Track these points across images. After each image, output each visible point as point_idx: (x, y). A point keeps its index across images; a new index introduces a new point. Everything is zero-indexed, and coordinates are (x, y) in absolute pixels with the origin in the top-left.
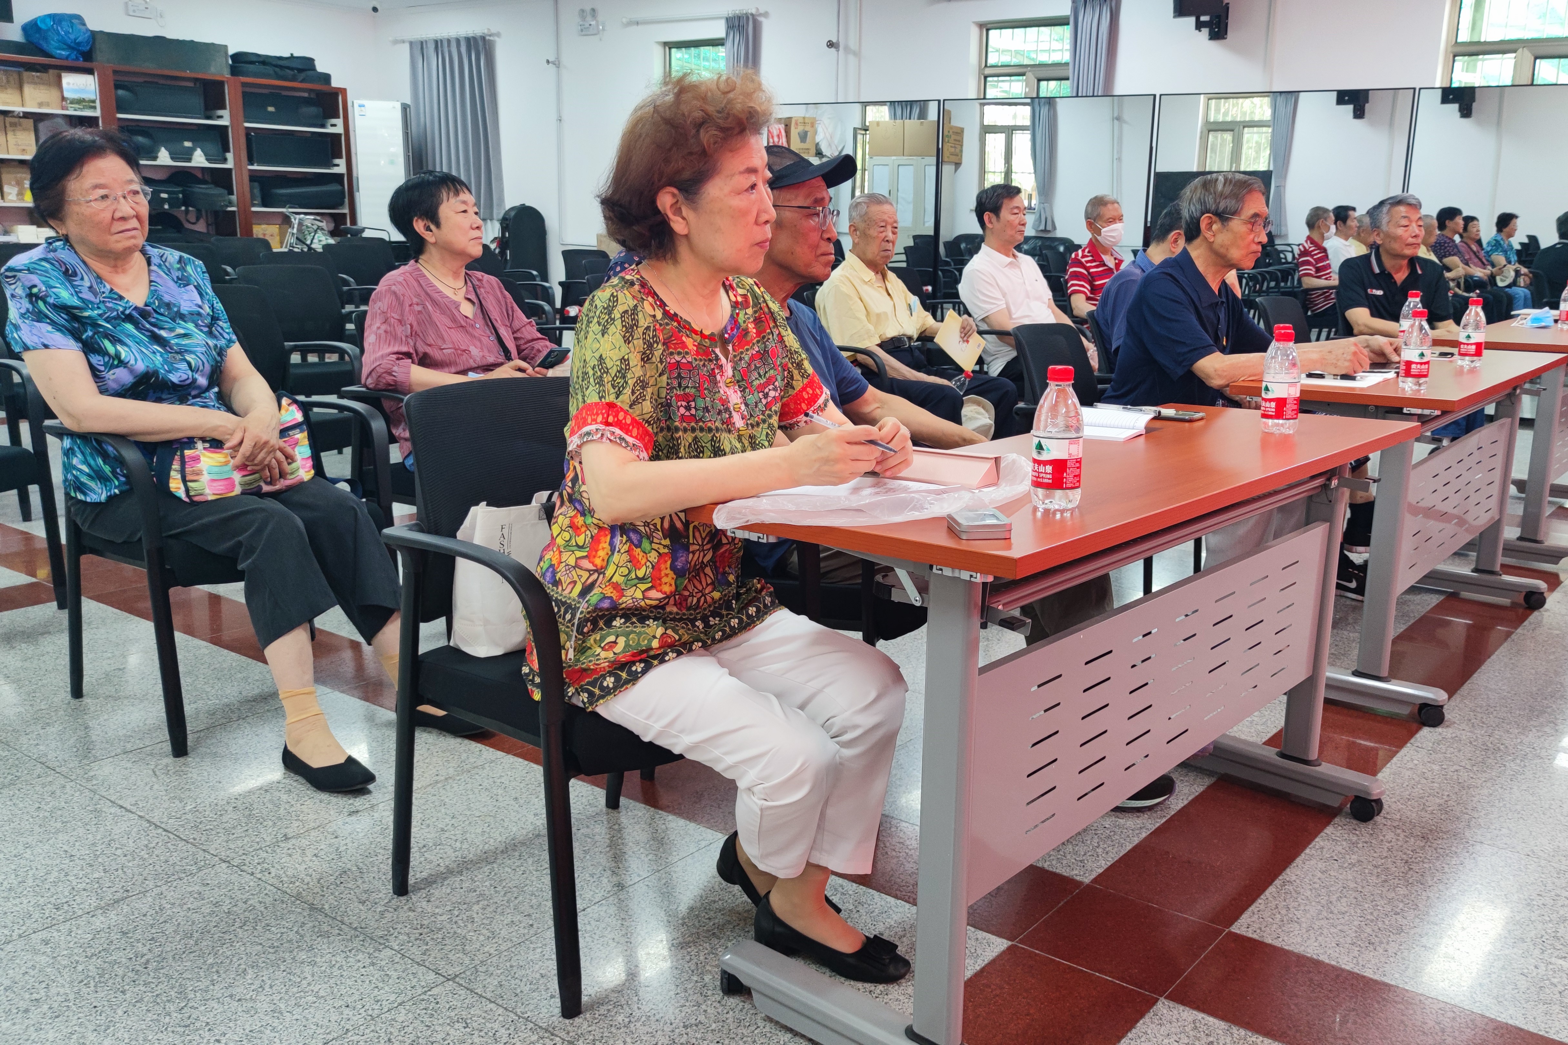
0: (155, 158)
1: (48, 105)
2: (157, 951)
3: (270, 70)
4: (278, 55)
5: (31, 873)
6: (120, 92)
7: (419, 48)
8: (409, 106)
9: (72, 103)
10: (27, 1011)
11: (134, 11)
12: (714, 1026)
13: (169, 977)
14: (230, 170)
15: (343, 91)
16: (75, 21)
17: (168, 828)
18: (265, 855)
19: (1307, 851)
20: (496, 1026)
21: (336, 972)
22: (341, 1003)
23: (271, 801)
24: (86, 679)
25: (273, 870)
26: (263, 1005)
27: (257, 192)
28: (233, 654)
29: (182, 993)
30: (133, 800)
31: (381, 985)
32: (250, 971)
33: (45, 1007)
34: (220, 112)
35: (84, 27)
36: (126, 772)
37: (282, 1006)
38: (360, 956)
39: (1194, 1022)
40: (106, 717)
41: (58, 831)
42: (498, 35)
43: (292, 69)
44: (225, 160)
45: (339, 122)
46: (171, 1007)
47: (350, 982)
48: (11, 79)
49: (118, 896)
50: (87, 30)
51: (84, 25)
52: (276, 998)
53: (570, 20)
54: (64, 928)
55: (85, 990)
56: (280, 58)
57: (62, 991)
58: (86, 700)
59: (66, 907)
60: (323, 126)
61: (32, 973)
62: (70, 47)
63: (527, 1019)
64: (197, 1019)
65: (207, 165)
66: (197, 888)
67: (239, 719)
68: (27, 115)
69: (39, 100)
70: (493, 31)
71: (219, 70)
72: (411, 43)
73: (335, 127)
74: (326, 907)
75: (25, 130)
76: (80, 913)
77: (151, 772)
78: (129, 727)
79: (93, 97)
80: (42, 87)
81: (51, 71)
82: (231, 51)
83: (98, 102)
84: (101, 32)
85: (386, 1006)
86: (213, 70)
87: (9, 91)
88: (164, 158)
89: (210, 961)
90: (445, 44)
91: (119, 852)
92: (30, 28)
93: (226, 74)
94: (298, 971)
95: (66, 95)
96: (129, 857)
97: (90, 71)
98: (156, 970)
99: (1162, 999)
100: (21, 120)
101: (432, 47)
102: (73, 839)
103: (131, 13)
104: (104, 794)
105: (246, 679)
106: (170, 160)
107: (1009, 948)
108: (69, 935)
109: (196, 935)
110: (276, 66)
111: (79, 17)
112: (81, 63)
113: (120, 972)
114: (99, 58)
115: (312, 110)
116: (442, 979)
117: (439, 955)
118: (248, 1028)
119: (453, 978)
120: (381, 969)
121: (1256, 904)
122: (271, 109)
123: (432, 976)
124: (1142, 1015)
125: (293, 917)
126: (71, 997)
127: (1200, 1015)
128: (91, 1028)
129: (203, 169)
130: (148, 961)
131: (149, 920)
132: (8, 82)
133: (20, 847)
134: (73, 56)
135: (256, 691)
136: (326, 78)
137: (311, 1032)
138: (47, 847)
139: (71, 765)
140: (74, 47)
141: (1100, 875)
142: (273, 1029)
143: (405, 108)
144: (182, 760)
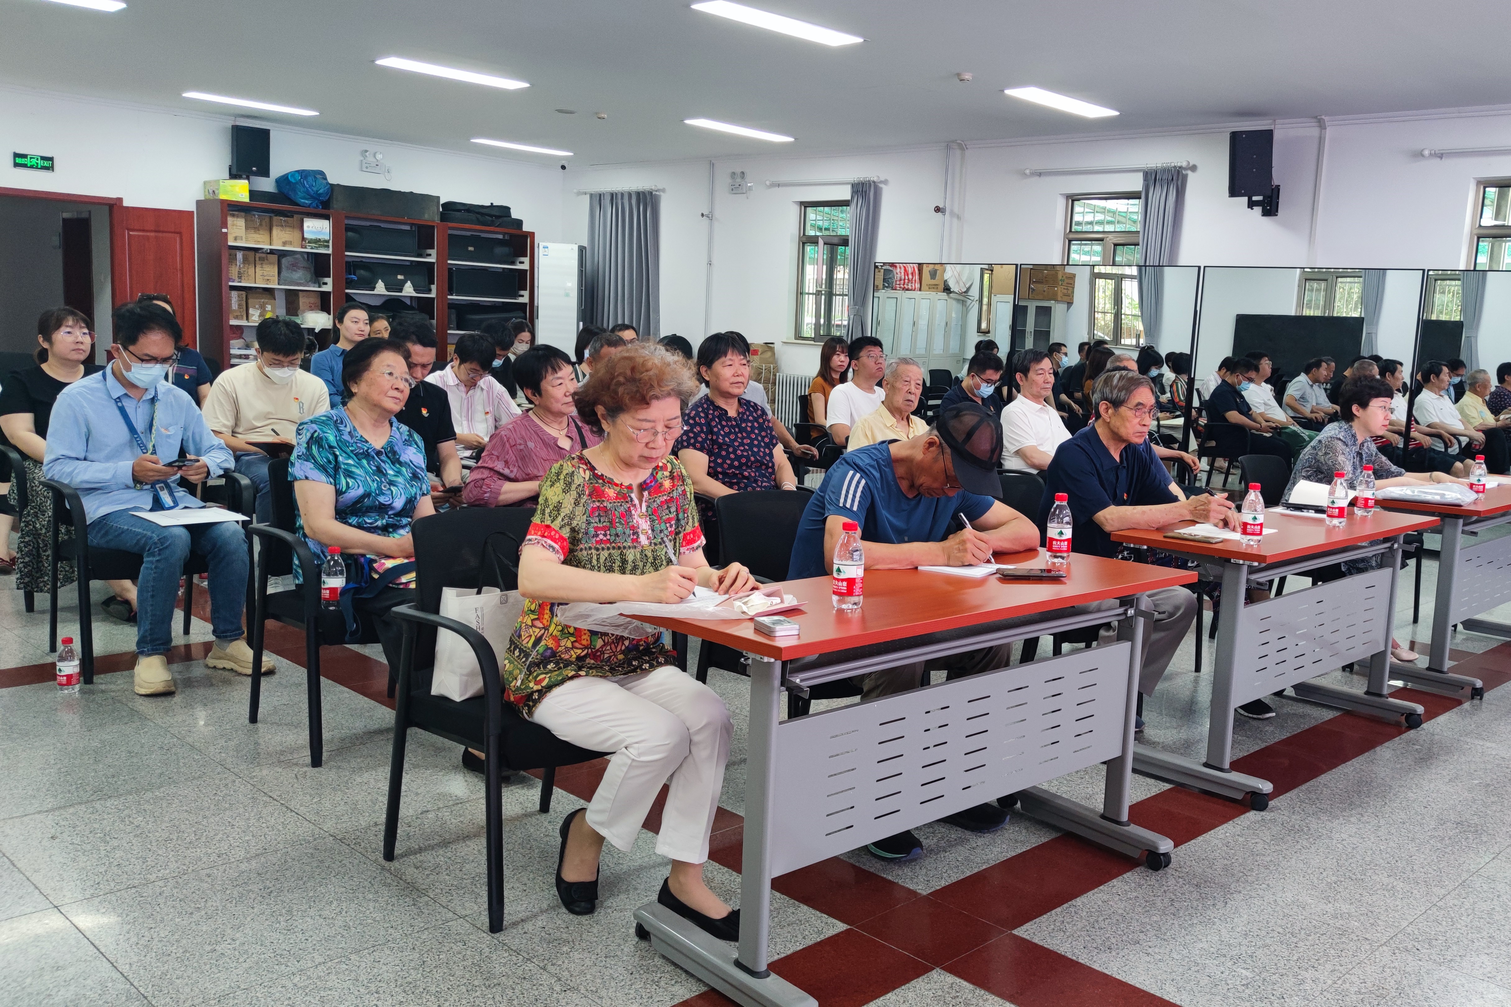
0: (373, 289)
1: (290, 243)
2: (278, 886)
3: (473, 216)
4: (480, 204)
5: (205, 834)
6: (350, 234)
7: (597, 199)
8: (585, 248)
9: (309, 242)
10: (191, 913)
11: (367, 168)
12: (625, 958)
13: (283, 902)
14: (433, 299)
15: (532, 235)
16: (318, 176)
17: (299, 812)
18: (359, 834)
19: (1101, 887)
20: (484, 946)
21: (390, 907)
22: (388, 925)
23: (371, 800)
24: (260, 710)
25: (363, 844)
26: (339, 921)
27: (454, 317)
28: (366, 698)
29: (290, 912)
30: (279, 793)
31: (416, 917)
32: (335, 902)
33: (203, 912)
34: (429, 251)
35: (324, 182)
36: (277, 775)
37: (351, 924)
38: (407, 899)
39: (952, 984)
40: (270, 737)
41: (226, 809)
42: (663, 190)
43: (491, 216)
44: (429, 291)
45: (527, 260)
46: (282, 919)
47: (396, 914)
48: (264, 223)
49: (259, 852)
50: (328, 183)
51: (326, 179)
52: (348, 919)
53: (723, 181)
54: (221, 869)
55: (229, 905)
56: (483, 207)
57: (214, 904)
58: (259, 725)
59: (224, 856)
60: (513, 263)
61: (198, 892)
62: (312, 197)
63: (504, 944)
64: (296, 927)
65: (415, 294)
66: (311, 851)
67: (361, 743)
68: (272, 252)
69: (284, 240)
70: (660, 187)
71: (432, 216)
72: (591, 195)
73: (523, 264)
74: (392, 869)
75: (270, 264)
76: (233, 860)
77: (294, 776)
78: (285, 745)
79: (327, 238)
80: (288, 229)
81: (296, 216)
82: (442, 201)
83: (331, 242)
84: (338, 185)
85: (416, 929)
86: (426, 216)
87: (261, 232)
88: (380, 288)
89: (311, 894)
90: (619, 197)
91: (264, 825)
92: (283, 181)
93: (437, 219)
94: (365, 905)
95: (306, 236)
96: (270, 829)
97: (327, 217)
98: (275, 897)
99: (938, 969)
100: (269, 256)
101: (608, 198)
102: (235, 815)
103: (365, 169)
104: (261, 788)
105: (371, 717)
106: (384, 290)
107: (847, 930)
108: (224, 872)
109: (304, 879)
110: (478, 213)
111: (322, 173)
112: (320, 210)
113: (253, 896)
114: (335, 206)
115: (505, 250)
116: (456, 917)
117: (459, 903)
118: (327, 934)
119: (464, 917)
120: (419, 908)
121: (1041, 918)
122: (471, 249)
123: (451, 915)
124: (918, 976)
125: (369, 873)
126: (220, 908)
127: (958, 980)
128: (229, 926)
129: (411, 297)
130: (271, 892)
131: (277, 867)
132: (261, 225)
133: (200, 817)
134: (314, 205)
135: (376, 726)
136: (519, 223)
137: (366, 940)
138: (217, 819)
139: (242, 767)
140: (315, 197)
141: (937, 891)
142: (342, 936)
143: (582, 250)
144: (316, 769)
